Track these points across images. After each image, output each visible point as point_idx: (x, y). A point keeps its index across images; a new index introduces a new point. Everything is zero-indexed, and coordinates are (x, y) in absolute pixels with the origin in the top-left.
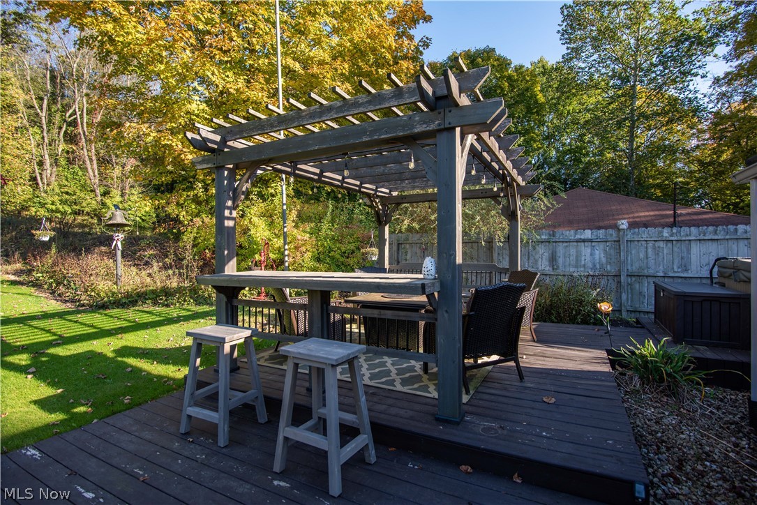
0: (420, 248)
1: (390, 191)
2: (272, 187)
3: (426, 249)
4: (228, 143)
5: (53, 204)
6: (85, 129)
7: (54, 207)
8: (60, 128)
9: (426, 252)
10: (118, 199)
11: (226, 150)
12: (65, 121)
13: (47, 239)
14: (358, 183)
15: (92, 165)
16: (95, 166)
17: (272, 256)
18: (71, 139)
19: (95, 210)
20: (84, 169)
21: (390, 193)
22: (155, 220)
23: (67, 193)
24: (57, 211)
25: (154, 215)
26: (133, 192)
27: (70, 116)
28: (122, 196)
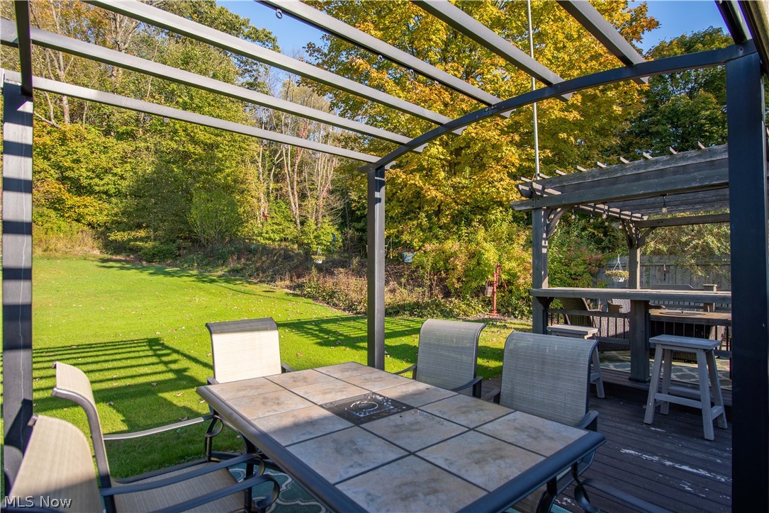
0: (659, 270)
1: (642, 216)
2: (493, 214)
3: (668, 272)
4: (546, 190)
5: (266, 233)
6: (290, 169)
7: (267, 236)
8: (270, 170)
9: (667, 275)
10: (314, 227)
11: (544, 195)
12: (274, 164)
13: (320, 262)
14: (618, 211)
15: (294, 199)
16: (296, 200)
17: (504, 277)
18: (278, 178)
19: (297, 237)
20: (288, 204)
21: (641, 218)
22: (341, 244)
23: (276, 224)
24: (270, 239)
25: (341, 240)
26: (325, 220)
27: (277, 160)
28: (316, 225)
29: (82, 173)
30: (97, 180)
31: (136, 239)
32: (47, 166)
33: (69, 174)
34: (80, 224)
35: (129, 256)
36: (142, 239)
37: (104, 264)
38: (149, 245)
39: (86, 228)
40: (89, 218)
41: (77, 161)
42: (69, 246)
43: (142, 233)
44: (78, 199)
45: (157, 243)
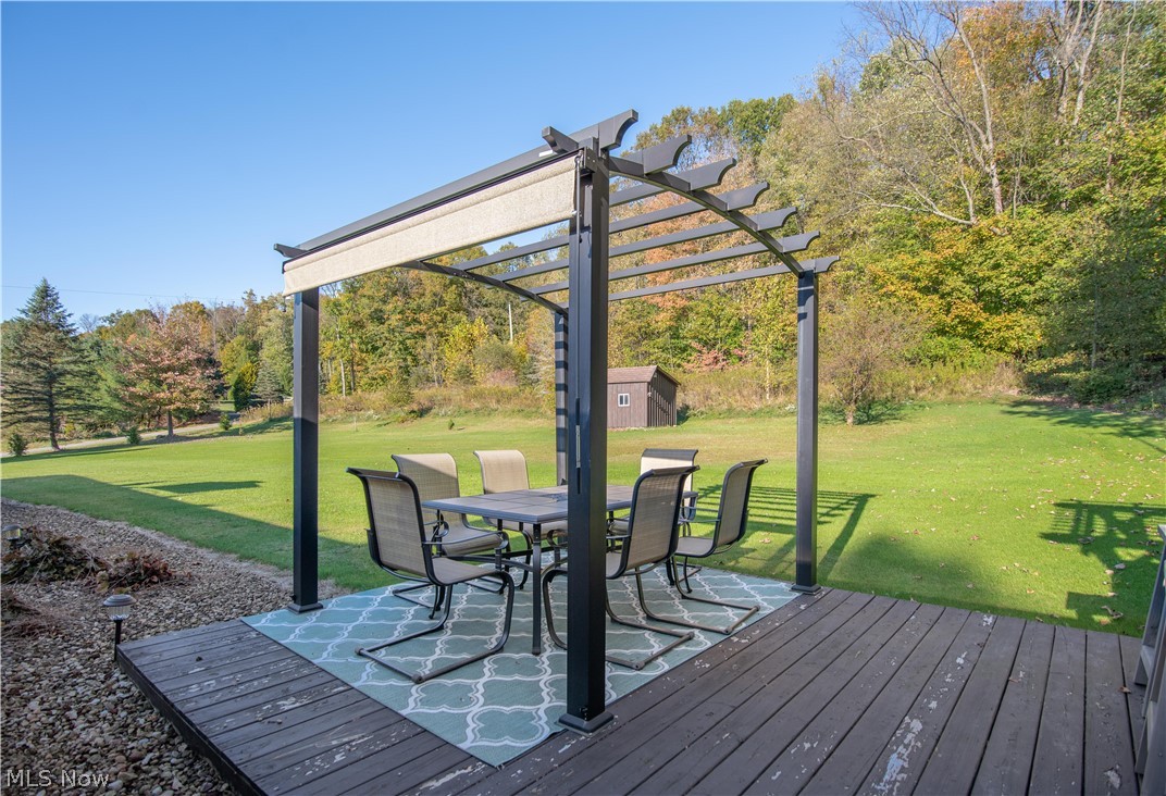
29: (1003, 282)
30: (1027, 287)
31: (1059, 369)
32: (961, 283)
33: (987, 286)
34: (1002, 354)
35: (1060, 395)
36: (1067, 368)
37: (1015, 409)
38: (1081, 375)
39: (1010, 359)
40: (1013, 343)
41: (997, 266)
42: (978, 386)
43: (1068, 359)
44: (998, 319)
45: (1095, 372)
